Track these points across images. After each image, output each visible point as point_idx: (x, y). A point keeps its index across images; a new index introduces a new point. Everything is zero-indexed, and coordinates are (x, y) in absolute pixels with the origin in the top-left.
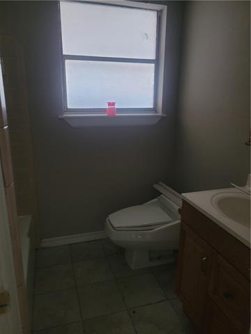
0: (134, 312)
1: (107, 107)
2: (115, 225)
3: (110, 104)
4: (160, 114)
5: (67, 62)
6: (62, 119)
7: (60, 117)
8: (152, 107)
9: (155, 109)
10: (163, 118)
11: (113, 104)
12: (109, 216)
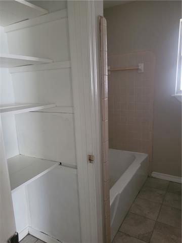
6: (174, 97)
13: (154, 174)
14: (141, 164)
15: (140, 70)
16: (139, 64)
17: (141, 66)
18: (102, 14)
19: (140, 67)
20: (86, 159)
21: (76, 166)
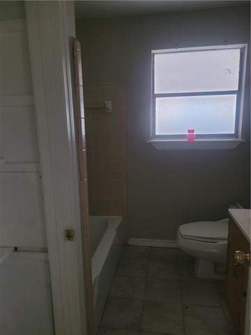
0: (187, 307)
1: (187, 133)
2: (183, 233)
3: (189, 131)
4: (240, 139)
5: (157, 99)
6: (150, 144)
7: (148, 142)
8: (233, 133)
9: (236, 135)
10: (242, 143)
11: (193, 131)
12: (181, 226)
13: (132, 241)
14: (117, 230)
15: (108, 109)
16: (106, 102)
17: (109, 104)
18: (74, 36)
19: (107, 106)
20: (62, 235)
21: (47, 249)
